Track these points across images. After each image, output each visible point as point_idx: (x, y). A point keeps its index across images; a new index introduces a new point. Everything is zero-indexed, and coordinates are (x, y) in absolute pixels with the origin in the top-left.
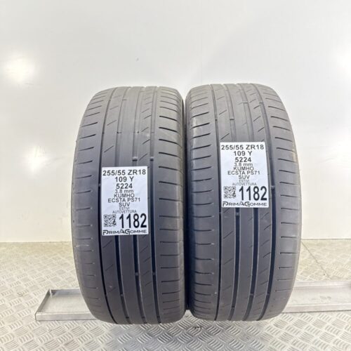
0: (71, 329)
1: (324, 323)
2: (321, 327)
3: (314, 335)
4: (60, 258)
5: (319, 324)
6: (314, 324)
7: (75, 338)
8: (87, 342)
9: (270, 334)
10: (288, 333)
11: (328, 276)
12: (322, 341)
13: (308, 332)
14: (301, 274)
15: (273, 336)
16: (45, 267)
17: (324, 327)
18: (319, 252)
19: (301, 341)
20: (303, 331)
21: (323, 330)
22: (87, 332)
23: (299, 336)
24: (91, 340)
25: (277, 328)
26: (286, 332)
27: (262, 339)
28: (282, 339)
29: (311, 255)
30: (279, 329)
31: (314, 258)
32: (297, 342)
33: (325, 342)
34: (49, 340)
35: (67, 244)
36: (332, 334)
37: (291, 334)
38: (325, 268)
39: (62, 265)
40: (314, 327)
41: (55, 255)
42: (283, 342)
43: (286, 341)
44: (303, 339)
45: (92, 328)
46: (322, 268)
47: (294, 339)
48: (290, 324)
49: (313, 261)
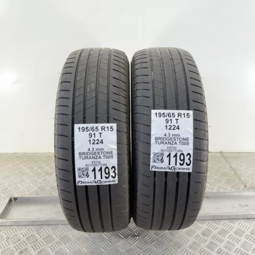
0: (26, 237)
1: (244, 232)
2: (241, 236)
3: (235, 244)
4: (22, 168)
5: (240, 233)
6: (236, 233)
7: (29, 247)
8: (39, 250)
9: (198, 242)
10: (214, 241)
11: (245, 186)
12: (242, 249)
13: (231, 241)
14: (223, 184)
15: (201, 244)
16: (8, 176)
17: (244, 236)
18: (237, 165)
19: (225, 250)
20: (226, 239)
21: (243, 239)
22: (40, 240)
23: (223, 244)
24: (43, 248)
25: (204, 237)
26: (212, 240)
27: (191, 247)
28: (208, 248)
29: (231, 167)
30: (206, 238)
31: (233, 169)
32: (222, 251)
33: (245, 251)
34: (6, 248)
35: (29, 155)
36: (250, 242)
37: (216, 243)
38: (243, 179)
39: (23, 174)
40: (235, 236)
41: (18, 164)
42: (209, 251)
43: (212, 249)
44: (226, 247)
45: (45, 236)
46: (240, 179)
47: (219, 248)
48: (215, 232)
49: (232, 173)
